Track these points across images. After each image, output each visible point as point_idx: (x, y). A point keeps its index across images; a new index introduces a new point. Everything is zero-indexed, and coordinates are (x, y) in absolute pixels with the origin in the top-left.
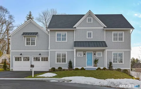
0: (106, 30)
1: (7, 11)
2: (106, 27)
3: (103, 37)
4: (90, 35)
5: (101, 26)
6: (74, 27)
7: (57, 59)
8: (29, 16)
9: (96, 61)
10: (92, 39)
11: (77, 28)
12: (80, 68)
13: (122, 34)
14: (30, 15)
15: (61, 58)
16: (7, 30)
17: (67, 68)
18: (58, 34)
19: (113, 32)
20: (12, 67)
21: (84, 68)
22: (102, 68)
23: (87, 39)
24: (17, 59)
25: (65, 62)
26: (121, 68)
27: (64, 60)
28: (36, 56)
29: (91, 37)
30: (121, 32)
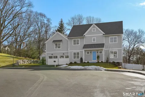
0: (105, 36)
1: (45, 16)
2: (104, 34)
3: (103, 41)
4: (94, 40)
5: (102, 33)
6: (84, 35)
7: (74, 57)
8: (60, 23)
9: (98, 57)
10: (95, 42)
11: (85, 36)
12: (86, 62)
13: (116, 38)
14: (62, 22)
15: (76, 56)
16: (46, 32)
17: (80, 62)
18: (74, 40)
19: (110, 37)
20: (47, 62)
21: (89, 62)
22: (100, 61)
23: (93, 42)
24: (51, 57)
25: (79, 58)
26: (115, 61)
27: (78, 57)
28: (61, 55)
29: (95, 41)
30: (115, 37)
